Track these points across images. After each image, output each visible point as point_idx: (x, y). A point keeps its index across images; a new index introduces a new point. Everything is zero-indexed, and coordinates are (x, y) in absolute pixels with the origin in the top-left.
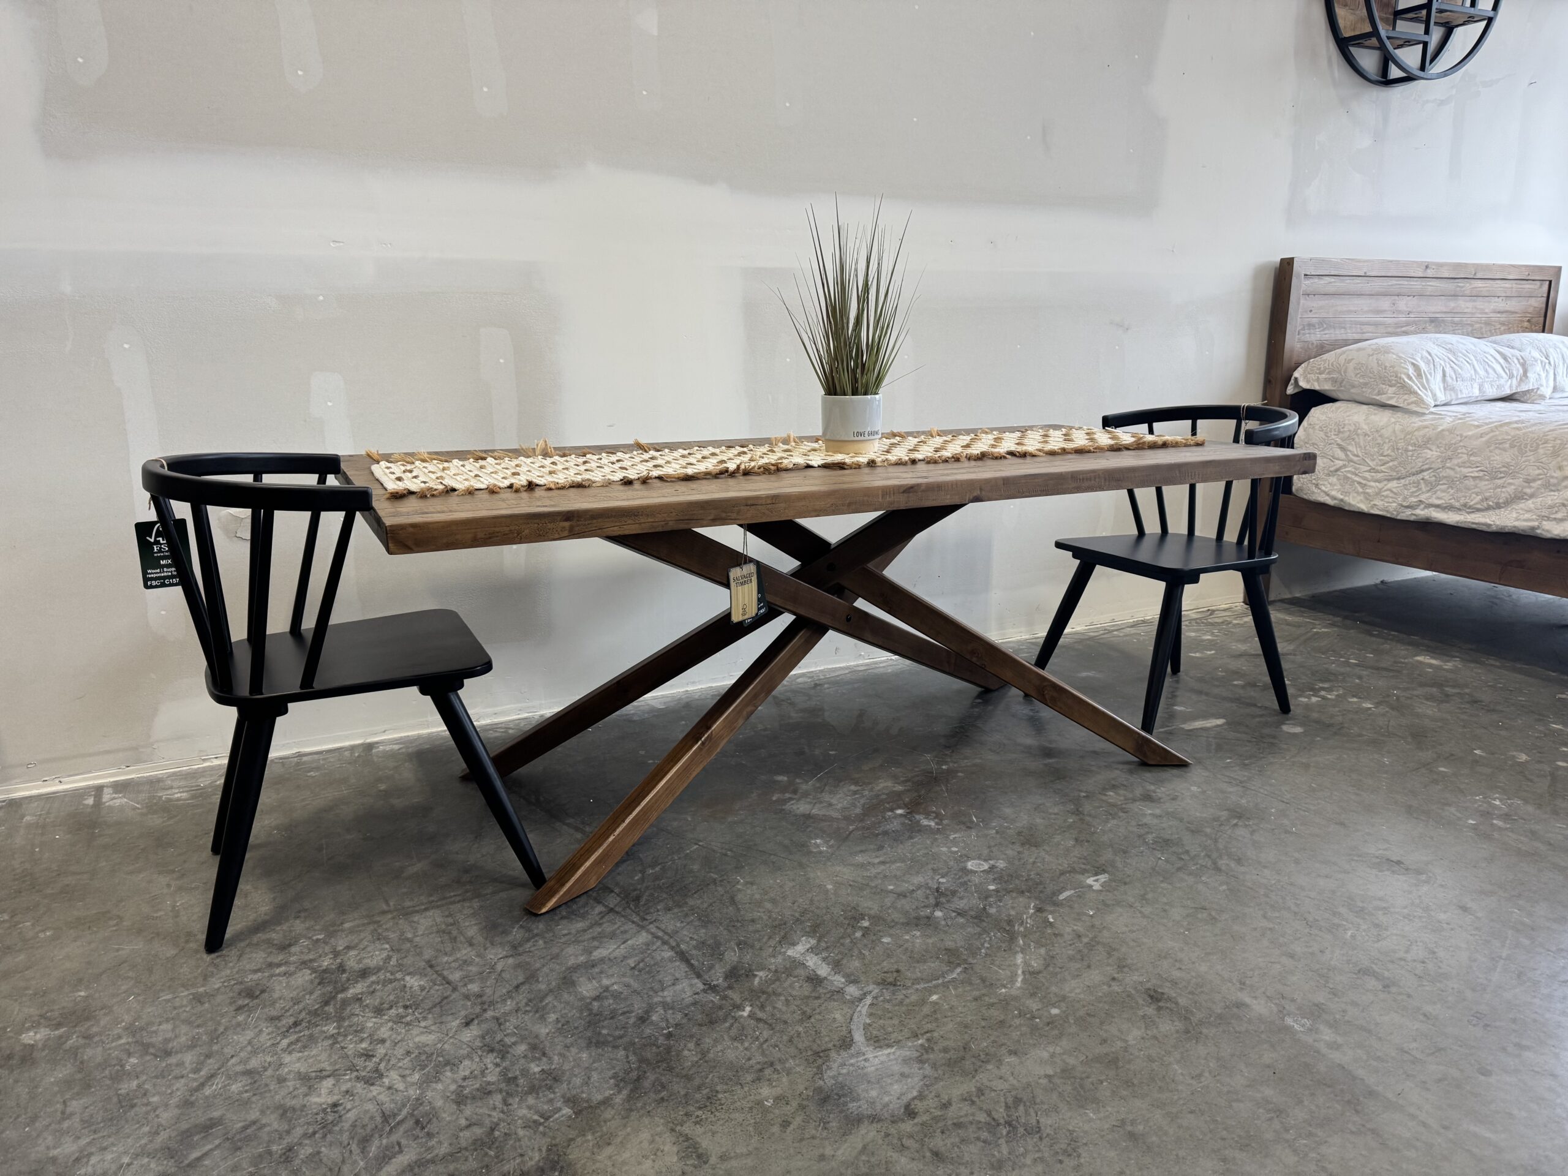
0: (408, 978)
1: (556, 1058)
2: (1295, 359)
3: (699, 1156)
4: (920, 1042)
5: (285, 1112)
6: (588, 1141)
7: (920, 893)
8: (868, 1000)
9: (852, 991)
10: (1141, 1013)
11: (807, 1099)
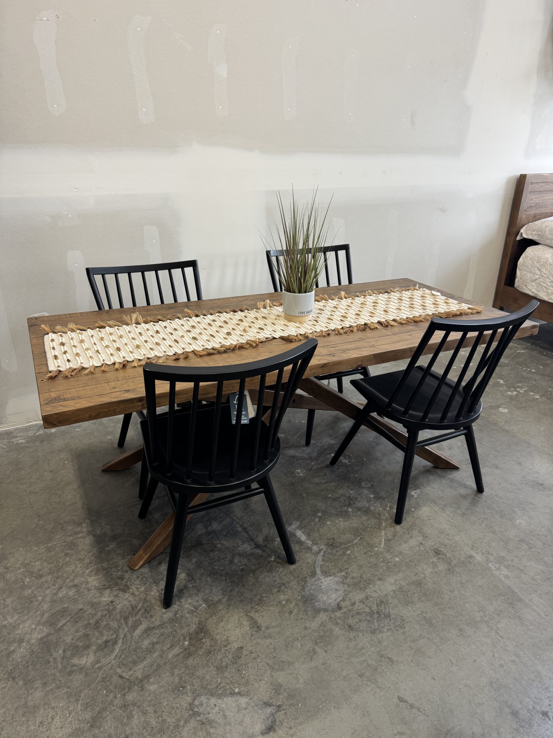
0: (133, 540)
1: (198, 580)
2: (522, 223)
3: (258, 627)
4: (343, 574)
5: (93, 605)
6: (213, 620)
7: (342, 499)
8: (322, 554)
9: (315, 548)
10: (431, 561)
11: (299, 601)
